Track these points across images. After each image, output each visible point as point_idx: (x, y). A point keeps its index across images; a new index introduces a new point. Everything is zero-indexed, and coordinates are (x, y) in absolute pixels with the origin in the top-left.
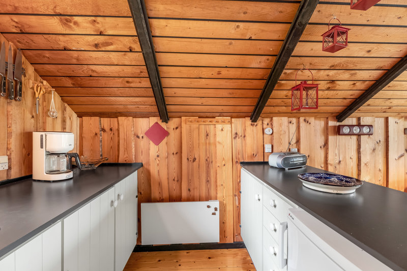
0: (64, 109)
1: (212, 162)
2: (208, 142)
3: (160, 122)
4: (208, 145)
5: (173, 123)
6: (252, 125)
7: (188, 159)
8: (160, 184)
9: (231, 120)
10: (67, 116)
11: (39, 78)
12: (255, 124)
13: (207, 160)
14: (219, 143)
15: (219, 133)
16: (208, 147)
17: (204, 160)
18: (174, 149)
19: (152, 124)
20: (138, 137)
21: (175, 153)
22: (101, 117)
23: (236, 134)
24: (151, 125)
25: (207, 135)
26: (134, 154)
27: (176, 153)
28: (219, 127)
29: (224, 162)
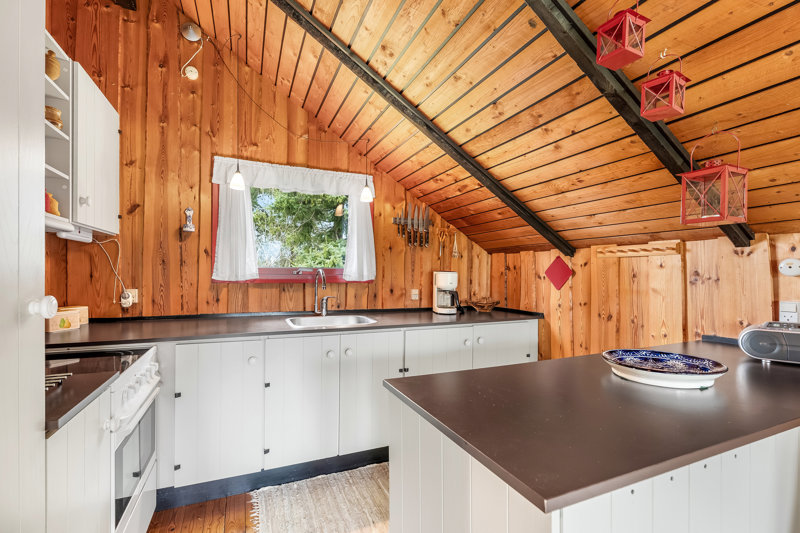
0: (471, 249)
1: (643, 326)
2: (635, 288)
3: (562, 256)
4: (635, 295)
5: (580, 256)
6: (736, 252)
7: (599, 315)
8: (561, 347)
9: (685, 245)
10: (474, 254)
11: (446, 224)
12: (747, 250)
13: (633, 322)
14: (654, 291)
15: (655, 272)
16: (635, 298)
17: (629, 322)
18: (582, 298)
19: (553, 259)
20: (540, 277)
21: (583, 303)
22: (506, 253)
23: (697, 273)
24: (552, 261)
25: (634, 276)
26: (535, 300)
27: (585, 304)
28: (656, 259)
29: (663, 329)
